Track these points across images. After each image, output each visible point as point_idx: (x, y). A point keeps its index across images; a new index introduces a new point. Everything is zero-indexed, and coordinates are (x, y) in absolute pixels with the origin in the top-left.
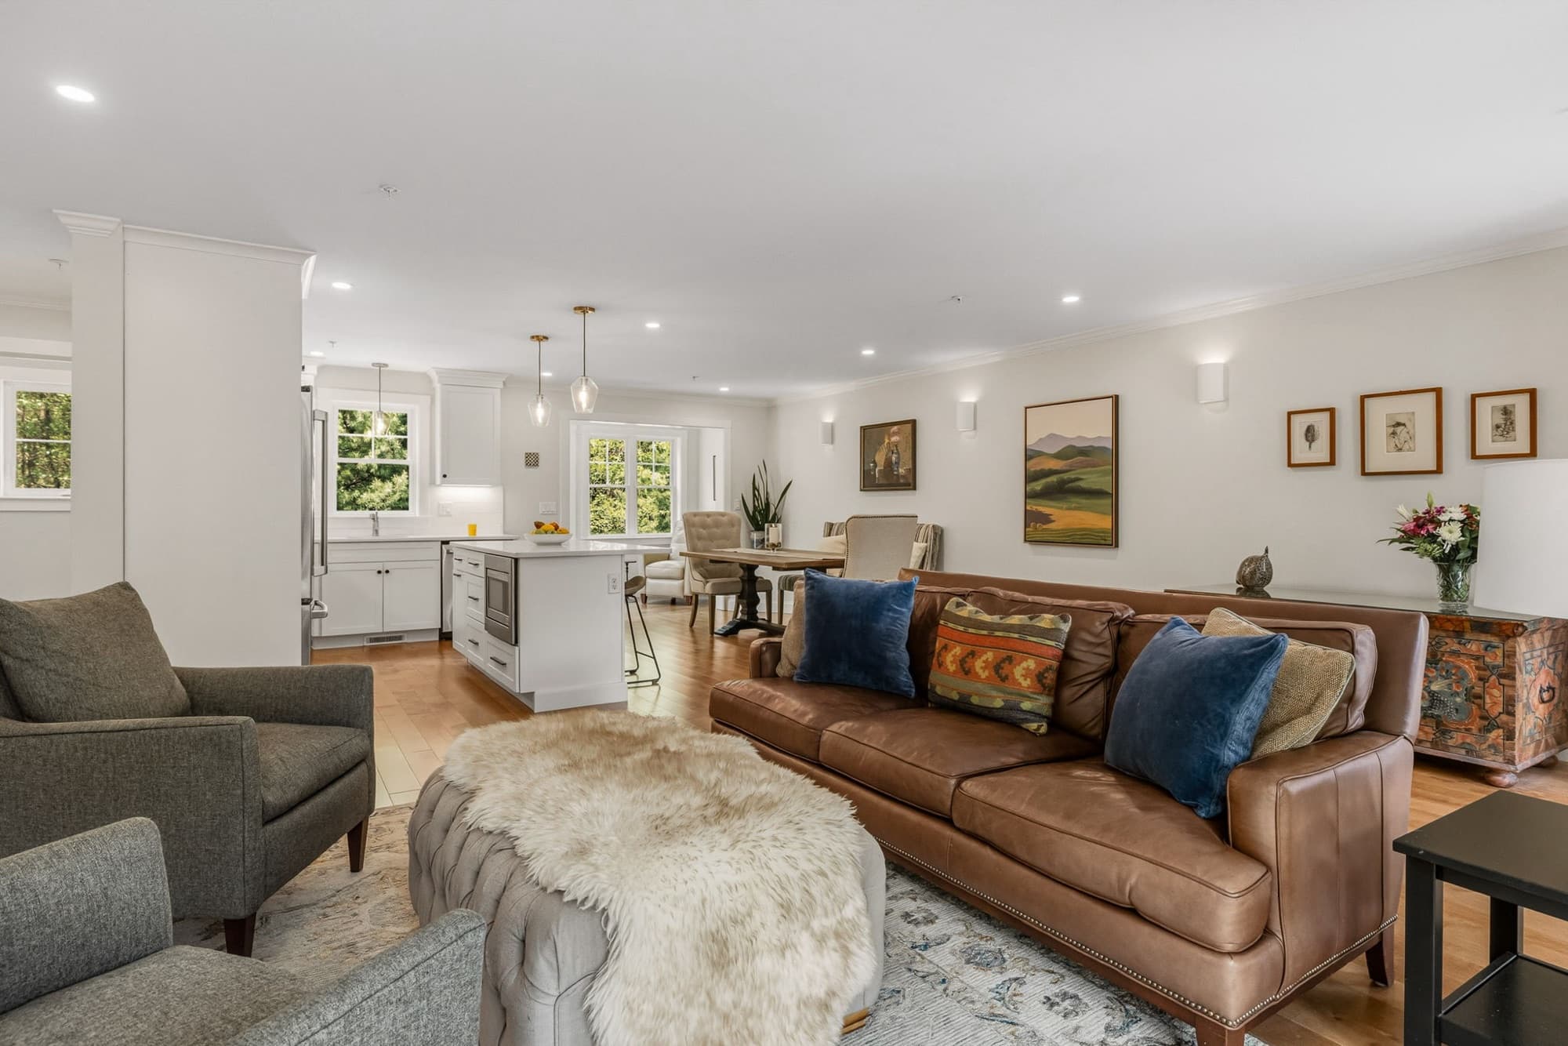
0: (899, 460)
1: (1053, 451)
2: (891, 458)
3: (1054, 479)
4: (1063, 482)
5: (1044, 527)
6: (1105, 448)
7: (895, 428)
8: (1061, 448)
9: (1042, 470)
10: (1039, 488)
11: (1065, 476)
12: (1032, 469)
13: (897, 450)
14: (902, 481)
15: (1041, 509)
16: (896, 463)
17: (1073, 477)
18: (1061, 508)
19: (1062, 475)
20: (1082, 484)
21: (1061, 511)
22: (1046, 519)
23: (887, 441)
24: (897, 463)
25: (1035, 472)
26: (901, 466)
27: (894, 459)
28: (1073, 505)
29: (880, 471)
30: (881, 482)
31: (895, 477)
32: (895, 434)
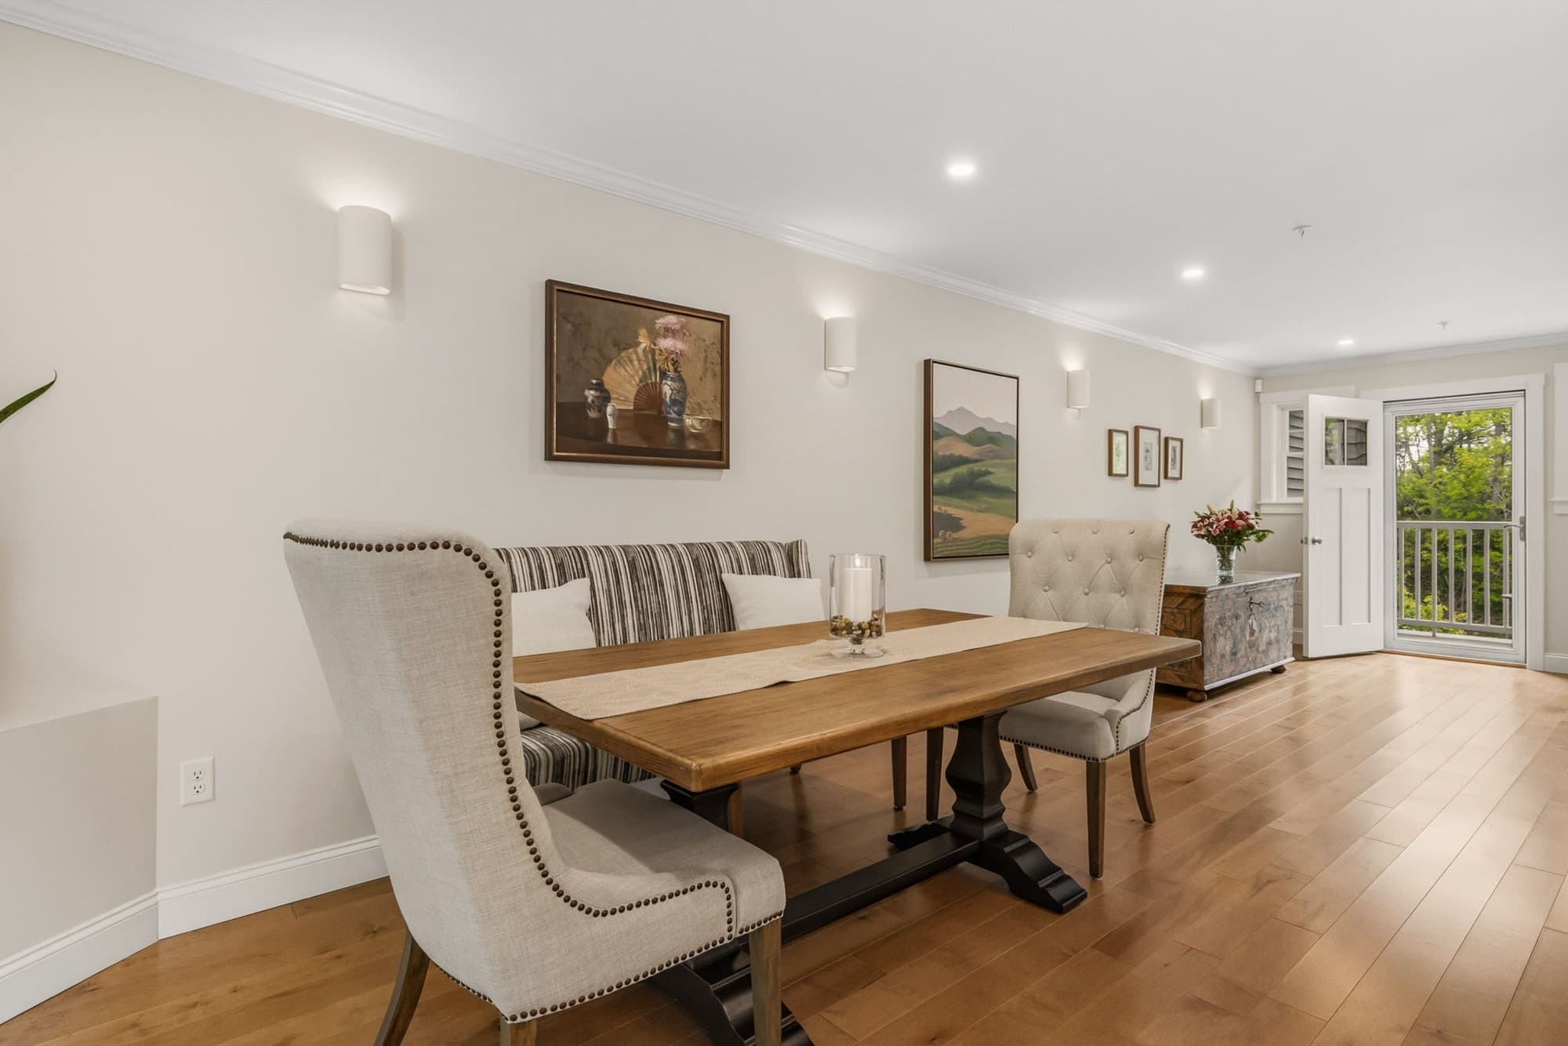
0: (684, 398)
1: (963, 430)
2: (657, 387)
3: (963, 470)
4: (975, 475)
5: (955, 535)
6: (1010, 437)
7: (671, 320)
8: (970, 430)
9: (951, 456)
10: (948, 481)
11: (976, 467)
12: (941, 454)
13: (676, 370)
14: (692, 446)
15: (951, 511)
16: (674, 402)
17: (983, 469)
18: (972, 510)
19: (971, 465)
20: (990, 479)
21: (970, 513)
22: (955, 524)
23: (644, 342)
24: (680, 403)
25: (944, 457)
26: (687, 411)
27: (667, 389)
28: (983, 506)
29: (620, 415)
30: (622, 442)
31: (671, 435)
32: (668, 331)
